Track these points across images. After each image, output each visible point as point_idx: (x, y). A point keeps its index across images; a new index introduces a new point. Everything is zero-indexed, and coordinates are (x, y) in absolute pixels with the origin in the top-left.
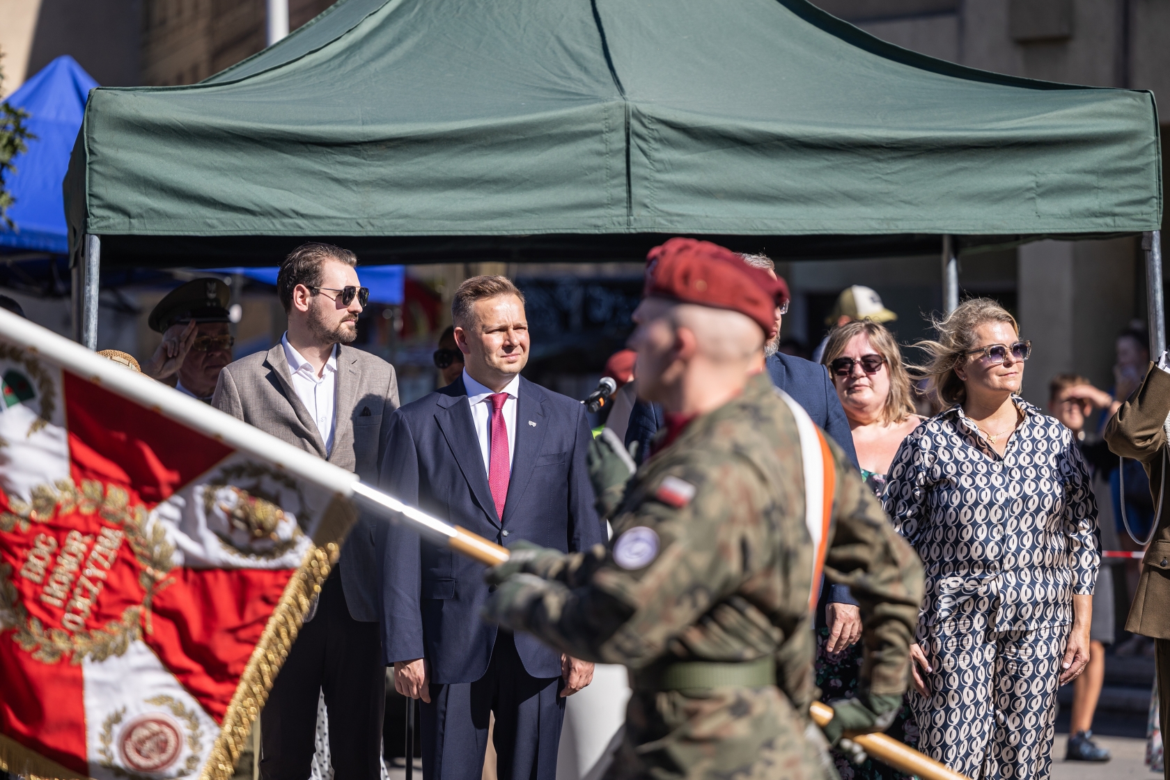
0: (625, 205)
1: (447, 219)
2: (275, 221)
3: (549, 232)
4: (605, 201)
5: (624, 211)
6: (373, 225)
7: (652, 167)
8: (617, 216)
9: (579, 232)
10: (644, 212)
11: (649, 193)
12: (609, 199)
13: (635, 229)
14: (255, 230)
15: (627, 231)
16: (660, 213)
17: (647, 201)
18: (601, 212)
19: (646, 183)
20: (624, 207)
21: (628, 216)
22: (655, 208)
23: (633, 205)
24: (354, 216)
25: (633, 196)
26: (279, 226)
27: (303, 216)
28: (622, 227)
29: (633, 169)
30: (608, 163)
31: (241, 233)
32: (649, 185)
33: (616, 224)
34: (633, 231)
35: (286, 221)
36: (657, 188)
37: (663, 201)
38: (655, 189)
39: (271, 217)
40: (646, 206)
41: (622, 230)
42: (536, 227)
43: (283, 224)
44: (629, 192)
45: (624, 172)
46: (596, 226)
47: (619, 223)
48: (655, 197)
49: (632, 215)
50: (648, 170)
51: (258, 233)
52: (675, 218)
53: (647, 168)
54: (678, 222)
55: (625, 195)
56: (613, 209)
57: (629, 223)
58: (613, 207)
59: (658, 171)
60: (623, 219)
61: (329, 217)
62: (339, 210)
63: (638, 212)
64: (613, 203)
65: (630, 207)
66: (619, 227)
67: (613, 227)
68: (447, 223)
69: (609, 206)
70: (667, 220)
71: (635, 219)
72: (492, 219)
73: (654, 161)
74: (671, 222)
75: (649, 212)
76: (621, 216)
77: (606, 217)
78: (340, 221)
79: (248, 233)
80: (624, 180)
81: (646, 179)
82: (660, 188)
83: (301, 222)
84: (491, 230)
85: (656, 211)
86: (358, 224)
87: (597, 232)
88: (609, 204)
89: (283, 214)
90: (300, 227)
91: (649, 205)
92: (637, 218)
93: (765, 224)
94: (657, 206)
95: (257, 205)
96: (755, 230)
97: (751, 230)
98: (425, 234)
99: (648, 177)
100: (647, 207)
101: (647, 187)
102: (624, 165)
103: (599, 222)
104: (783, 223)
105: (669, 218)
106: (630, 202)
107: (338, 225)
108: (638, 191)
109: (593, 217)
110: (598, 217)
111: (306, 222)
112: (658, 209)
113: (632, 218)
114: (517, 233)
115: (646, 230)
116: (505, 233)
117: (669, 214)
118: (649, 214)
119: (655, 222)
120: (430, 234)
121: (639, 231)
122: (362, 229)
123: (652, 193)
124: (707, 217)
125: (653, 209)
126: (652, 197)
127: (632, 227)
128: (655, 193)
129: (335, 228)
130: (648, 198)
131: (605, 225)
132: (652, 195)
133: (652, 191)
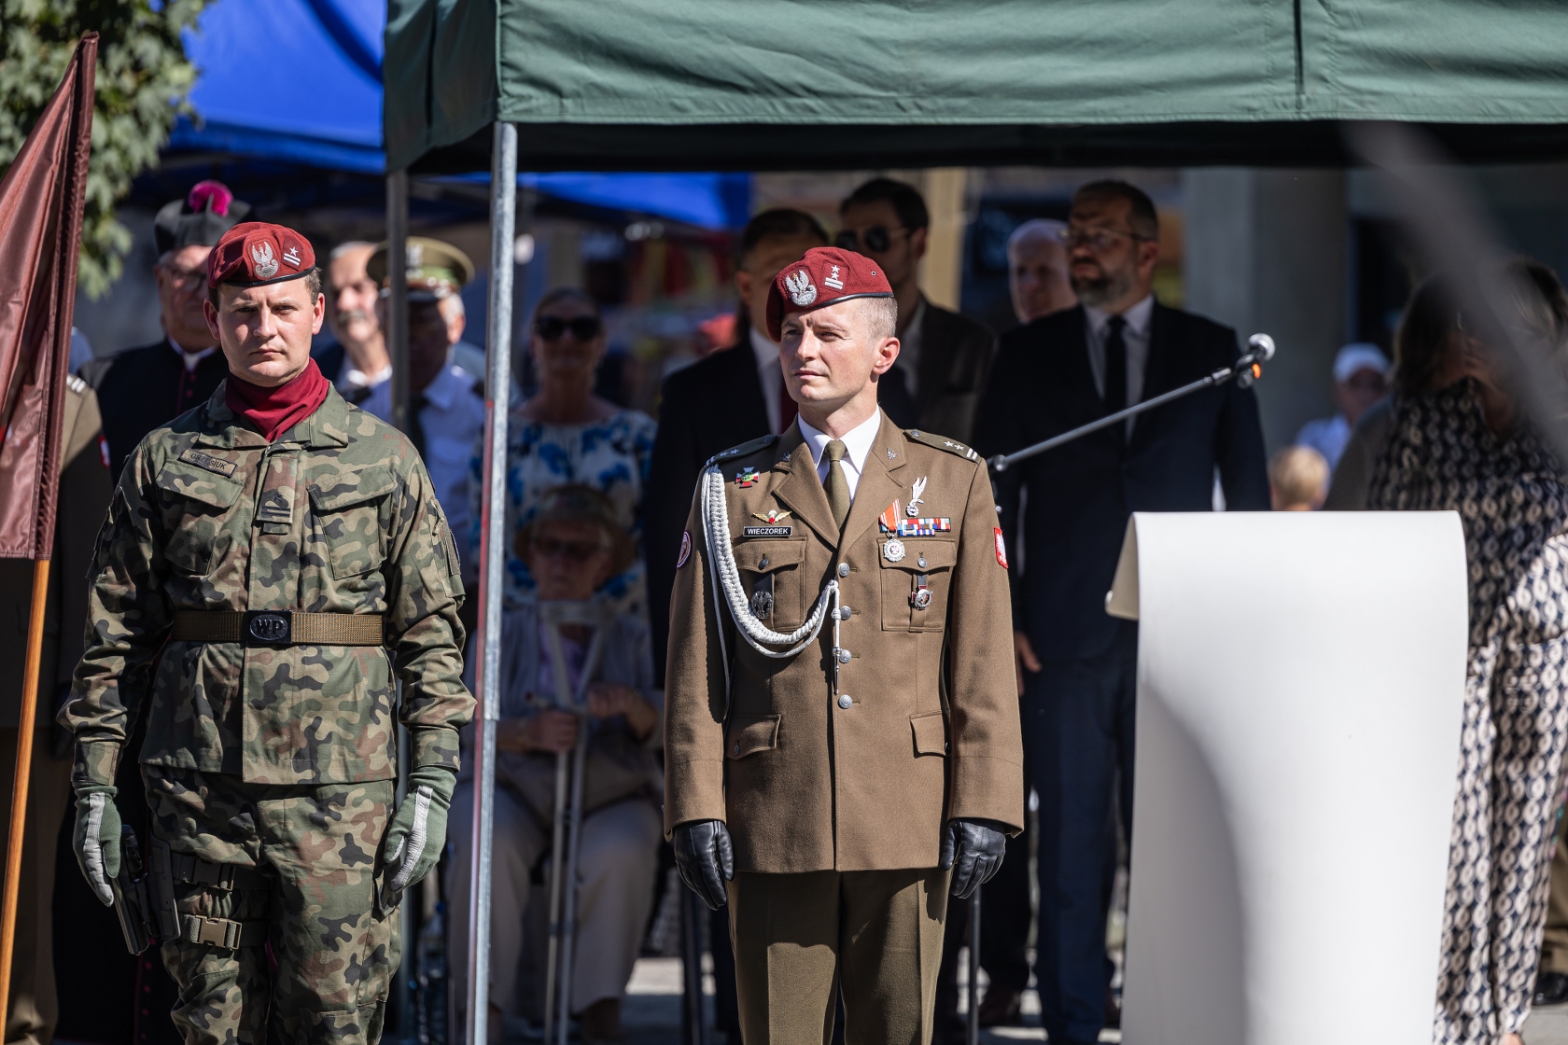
0: (1294, 77)
2: (777, 102)
3: (1181, 118)
4: (1264, 72)
5: (1292, 87)
6: (920, 108)
7: (1332, 22)
8: (1281, 94)
9: (1225, 118)
10: (1320, 89)
11: (1328, 60)
12: (1270, 69)
13: (1308, 114)
14: (746, 114)
15: (1296, 117)
16: (1344, 90)
17: (1326, 72)
18: (1258, 88)
19: (1324, 46)
20: (1291, 81)
21: (1298, 94)
22: (1338, 82)
23: (1306, 79)
24: (892, 94)
25: (1305, 65)
26: (782, 110)
27: (817, 94)
28: (1289, 111)
29: (1305, 25)
30: (1267, 16)
31: (726, 120)
32: (1328, 48)
33: (1280, 105)
34: (1305, 117)
35: (793, 101)
36: (1337, 51)
37: (1348, 72)
38: (1338, 55)
39: (769, 96)
40: (1323, 79)
41: (1290, 115)
42: (1162, 112)
43: (788, 107)
44: (1299, 58)
45: (1292, 28)
46: (1250, 110)
47: (1285, 106)
48: (1338, 66)
49: (1304, 93)
50: (1327, 27)
51: (750, 119)
52: (1367, 98)
53: (1325, 22)
54: (1373, 103)
55: (1292, 63)
56: (1275, 85)
57: (1299, 106)
58: (1275, 82)
59: (1342, 28)
60: (1291, 99)
61: (855, 96)
62: (870, 86)
63: (1312, 88)
64: (1275, 75)
65: (1300, 80)
66: (1283, 110)
67: (1275, 110)
69: (1270, 79)
70: (1355, 101)
71: (1308, 99)
73: (1336, 13)
74: (1361, 103)
75: (1328, 88)
76: (1288, 94)
77: (1265, 96)
78: (871, 102)
79: (736, 120)
80: (1291, 41)
81: (1324, 39)
82: (1345, 53)
83: (811, 102)
85: (1340, 87)
86: (900, 107)
87: (1251, 118)
88: (1268, 77)
89: (788, 91)
90: (813, 111)
91: (1329, 78)
92: (1311, 97)
93: (1502, 108)
94: (1340, 79)
96: (1486, 115)
97: (1479, 115)
99: (1327, 35)
100: (1326, 81)
101: (1325, 52)
102: (1291, 19)
103: (1254, 104)
104: (1527, 105)
105: (1358, 97)
106: (1301, 74)
107: (869, 107)
108: (1313, 57)
109: (1247, 96)
110: (1254, 96)
111: (820, 102)
112: (1341, 84)
113: (1303, 97)
114: (1133, 120)
115: (1324, 116)
116: (1115, 120)
117: (1358, 91)
118: (1327, 92)
119: (1338, 103)
121: (1314, 116)
122: (903, 114)
123: (1332, 60)
124: (1414, 95)
125: (1334, 83)
126: (1333, 66)
127: (1303, 110)
128: (1337, 60)
129: (865, 112)
130: (1328, 68)
131: (1263, 108)
132: (1334, 63)
133: (1333, 57)
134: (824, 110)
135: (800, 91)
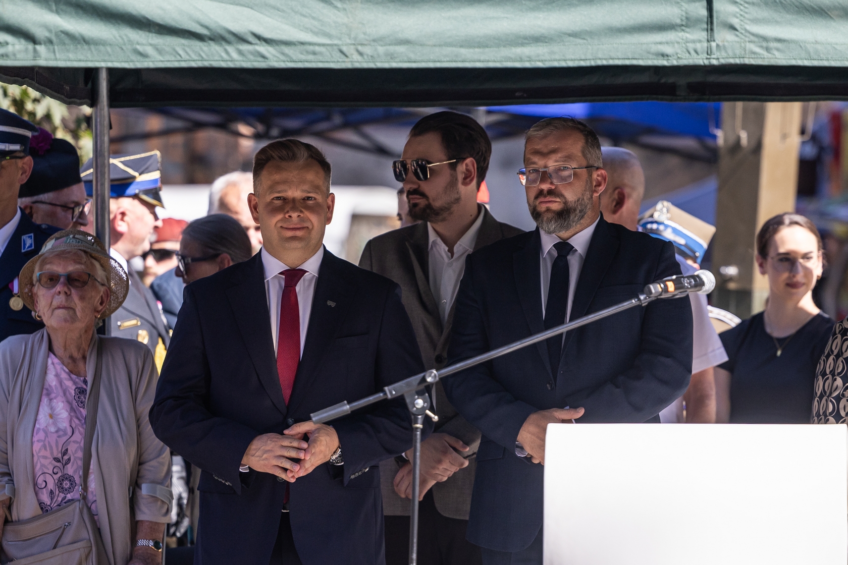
0: (705, 26)
1: (461, 46)
2: (230, 49)
3: (600, 62)
4: (678, 21)
5: (704, 35)
6: (361, 54)
8: (694, 42)
9: (641, 62)
10: (729, 37)
11: (738, 10)
12: (683, 18)
13: (717, 59)
14: (203, 60)
15: (707, 62)
16: (752, 38)
17: (735, 22)
18: (671, 36)
20: (703, 30)
21: (708, 41)
22: (746, 30)
23: (715, 27)
24: (336, 42)
25: (715, 15)
26: (235, 55)
27: (267, 41)
28: (699, 57)
31: (184, 65)
33: (692, 52)
34: (715, 62)
35: (244, 47)
37: (755, 21)
38: (746, 5)
39: (223, 43)
40: (732, 28)
41: (700, 60)
43: (240, 53)
44: (710, 8)
46: (664, 55)
47: (696, 52)
48: (746, 15)
49: (714, 41)
51: (206, 64)
52: (773, 45)
54: (778, 50)
55: (704, 12)
56: (687, 32)
57: (709, 52)
58: (688, 30)
60: (701, 46)
61: (302, 43)
62: (316, 34)
63: (723, 36)
64: (688, 23)
65: (711, 29)
66: (695, 56)
67: (687, 56)
68: (463, 51)
69: (683, 28)
70: (762, 47)
71: (718, 46)
72: (523, 45)
74: (768, 49)
75: (737, 36)
76: (700, 41)
77: (678, 43)
78: (317, 49)
79: (193, 65)
83: (263, 49)
84: (521, 60)
85: (748, 34)
86: (341, 52)
87: (665, 63)
88: (682, 25)
89: (241, 39)
90: (263, 57)
91: (738, 27)
92: (720, 44)
94: (748, 27)
95: (207, 28)
98: (431, 65)
100: (735, 29)
103: (668, 50)
105: (764, 44)
106: (712, 23)
107: (314, 53)
108: (722, 7)
109: (660, 43)
110: (667, 43)
111: (270, 49)
112: (750, 33)
113: (714, 44)
114: (556, 64)
115: (732, 61)
116: (540, 65)
117: (765, 39)
118: (736, 39)
119: (745, 50)
120: (438, 65)
121: (723, 61)
122: (346, 60)
123: (741, 10)
124: (817, 42)
125: (743, 32)
126: (741, 15)
127: (713, 56)
128: (746, 10)
129: (311, 57)
130: (737, 17)
131: (677, 54)
132: (742, 13)
133: (742, 8)
134: (274, 56)
135: (251, 39)
